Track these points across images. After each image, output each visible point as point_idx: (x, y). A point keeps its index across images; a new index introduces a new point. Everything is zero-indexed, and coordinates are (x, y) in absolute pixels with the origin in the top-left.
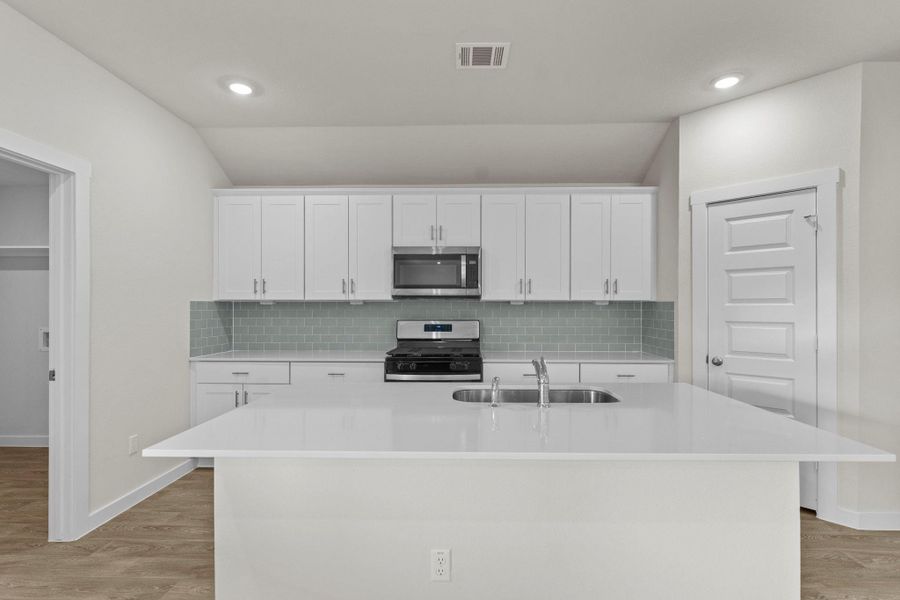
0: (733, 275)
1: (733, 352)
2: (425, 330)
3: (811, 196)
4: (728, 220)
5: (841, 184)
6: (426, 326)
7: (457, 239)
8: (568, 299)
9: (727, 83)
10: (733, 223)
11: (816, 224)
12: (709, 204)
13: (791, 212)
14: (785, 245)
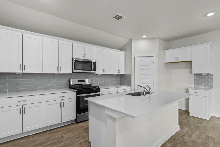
0: (142, 70)
1: (141, 84)
2: (78, 82)
3: (152, 58)
4: (140, 60)
5: (156, 57)
6: (78, 81)
7: (89, 57)
8: (112, 74)
9: (144, 36)
10: (141, 61)
11: (153, 62)
12: (138, 57)
13: (150, 60)
14: (149, 65)
